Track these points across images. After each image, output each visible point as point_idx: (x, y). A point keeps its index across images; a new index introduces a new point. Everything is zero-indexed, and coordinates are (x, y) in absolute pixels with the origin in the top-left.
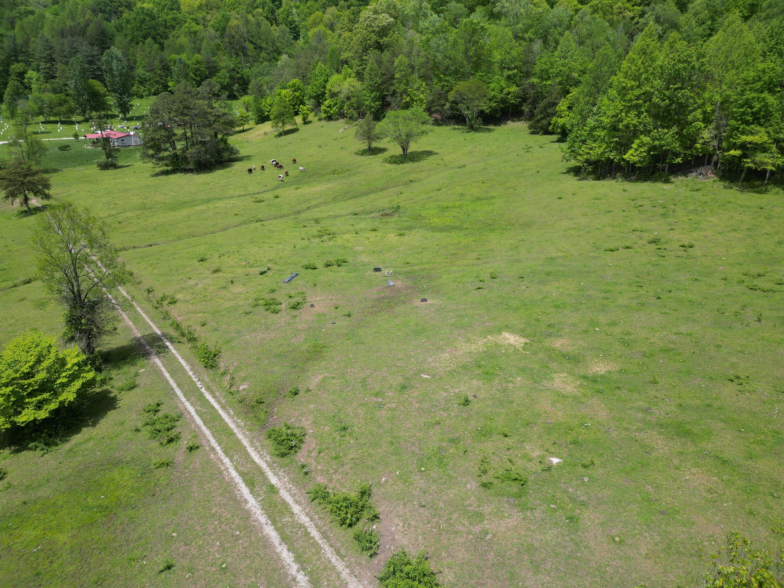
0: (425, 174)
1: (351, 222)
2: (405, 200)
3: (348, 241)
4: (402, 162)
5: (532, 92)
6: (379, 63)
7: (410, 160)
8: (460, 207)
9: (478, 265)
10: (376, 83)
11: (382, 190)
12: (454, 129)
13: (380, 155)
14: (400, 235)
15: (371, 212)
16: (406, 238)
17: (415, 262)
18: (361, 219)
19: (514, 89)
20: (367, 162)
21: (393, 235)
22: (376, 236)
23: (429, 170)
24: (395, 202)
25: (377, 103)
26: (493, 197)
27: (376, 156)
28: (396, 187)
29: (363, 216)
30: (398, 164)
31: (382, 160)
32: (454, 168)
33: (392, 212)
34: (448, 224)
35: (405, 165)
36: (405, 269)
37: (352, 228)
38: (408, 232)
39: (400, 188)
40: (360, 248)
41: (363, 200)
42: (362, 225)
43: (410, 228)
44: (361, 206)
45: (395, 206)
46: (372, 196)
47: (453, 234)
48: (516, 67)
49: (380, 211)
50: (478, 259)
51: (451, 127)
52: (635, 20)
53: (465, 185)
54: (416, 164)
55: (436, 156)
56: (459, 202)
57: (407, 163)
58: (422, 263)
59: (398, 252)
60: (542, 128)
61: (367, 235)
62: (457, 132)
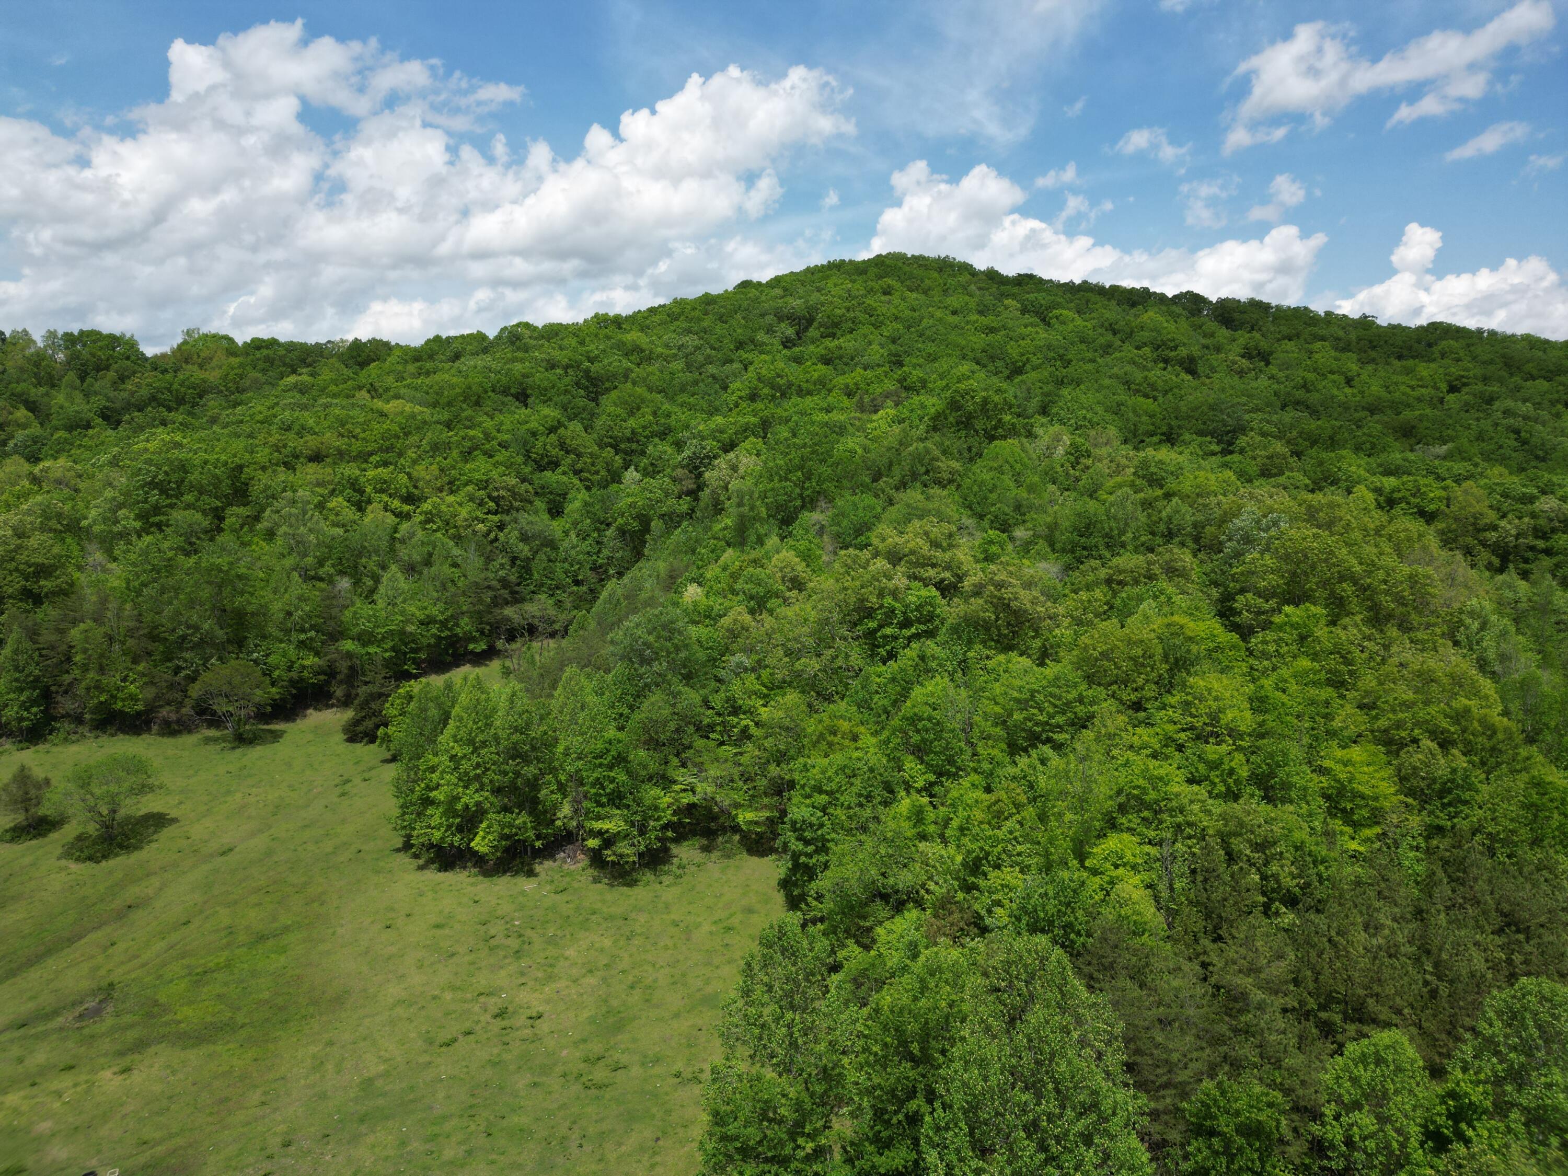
0: (155, 882)
1: (16, 1051)
2: (122, 963)
3: (16, 1111)
4: (105, 857)
5: (343, 666)
6: (33, 634)
7: (121, 846)
8: (228, 965)
9: (264, 1117)
10: (28, 675)
11: (71, 941)
12: (208, 740)
13: (54, 836)
14: (123, 1072)
15: (56, 1013)
16: (137, 1077)
17: (158, 1135)
18: (36, 1037)
19: (310, 660)
20: (27, 860)
21: (107, 1074)
22: (75, 1085)
23: (164, 869)
24: (103, 972)
25: (34, 710)
26: (286, 929)
27: (46, 840)
28: (98, 928)
29: (41, 1028)
30: (98, 862)
31: (59, 851)
32: (211, 856)
33: (101, 1002)
34: (209, 1019)
35: (112, 863)
36: (142, 1159)
37: (20, 1069)
38: (137, 1057)
39: (108, 929)
40: (45, 1126)
41: (35, 975)
42: (40, 1056)
43: (140, 1046)
44: (31, 998)
45: (104, 983)
46: (52, 964)
47: (219, 1048)
48: (312, 627)
49: (74, 1004)
50: (263, 1103)
51: (199, 736)
52: (492, 536)
53: (236, 903)
54: (135, 857)
55: (174, 826)
56: (226, 953)
57: (117, 855)
58: (171, 1136)
59: (124, 1117)
60: (366, 734)
61: (55, 1085)
62: (211, 748)
